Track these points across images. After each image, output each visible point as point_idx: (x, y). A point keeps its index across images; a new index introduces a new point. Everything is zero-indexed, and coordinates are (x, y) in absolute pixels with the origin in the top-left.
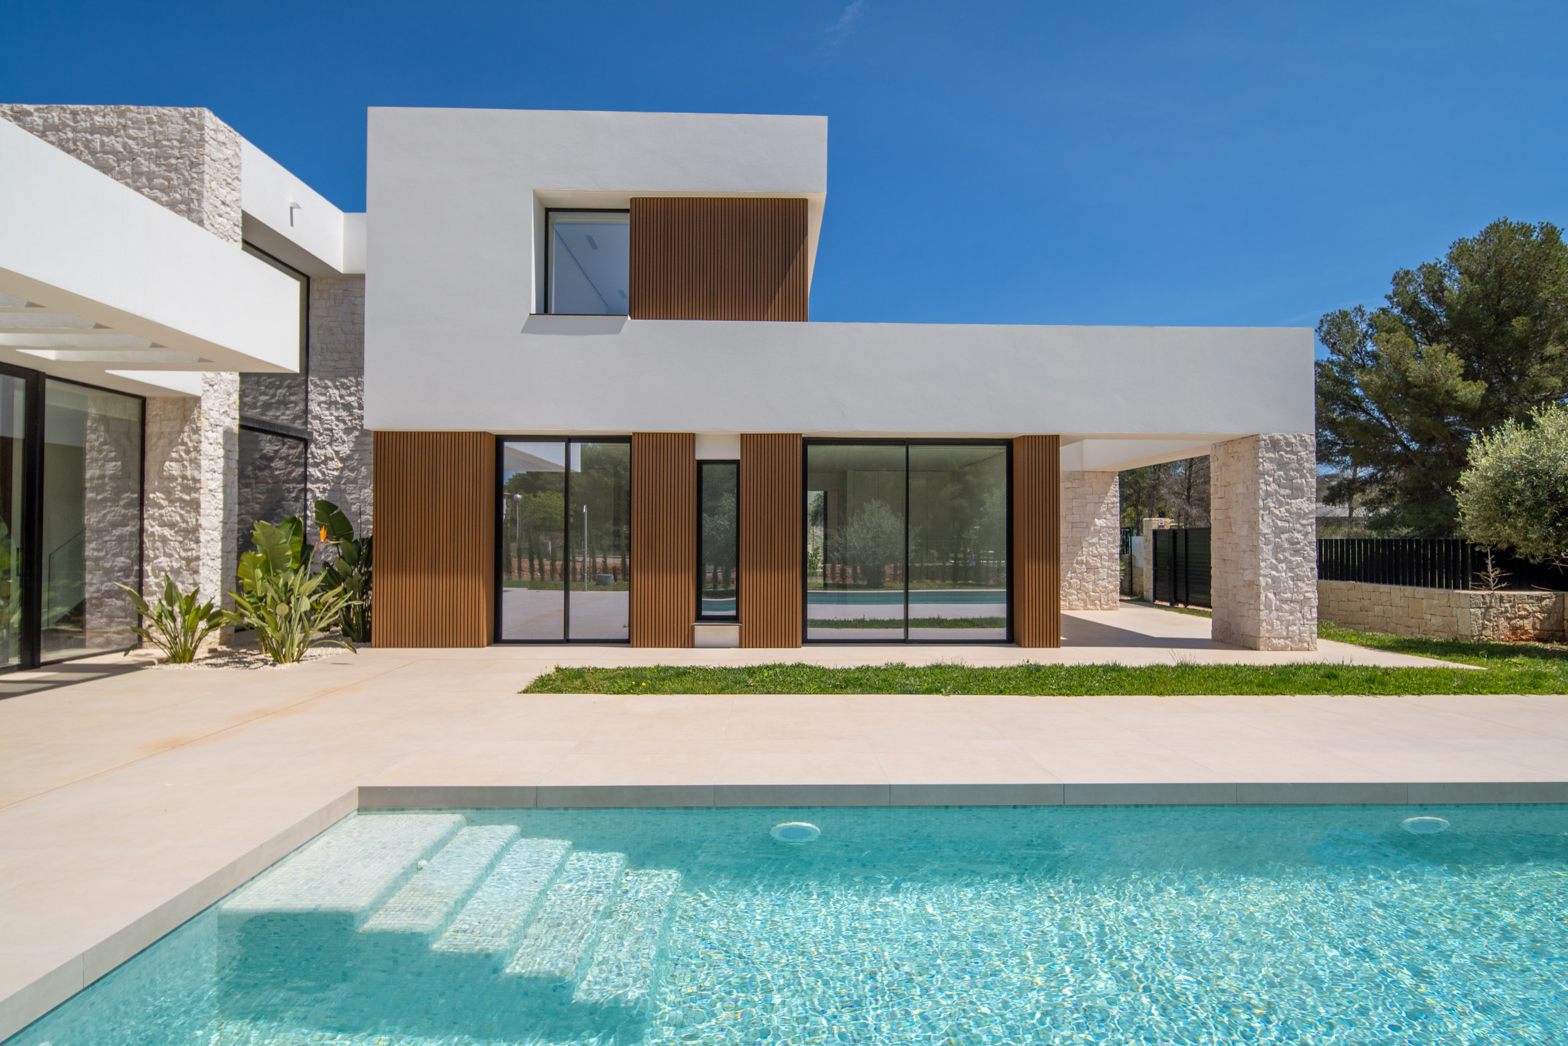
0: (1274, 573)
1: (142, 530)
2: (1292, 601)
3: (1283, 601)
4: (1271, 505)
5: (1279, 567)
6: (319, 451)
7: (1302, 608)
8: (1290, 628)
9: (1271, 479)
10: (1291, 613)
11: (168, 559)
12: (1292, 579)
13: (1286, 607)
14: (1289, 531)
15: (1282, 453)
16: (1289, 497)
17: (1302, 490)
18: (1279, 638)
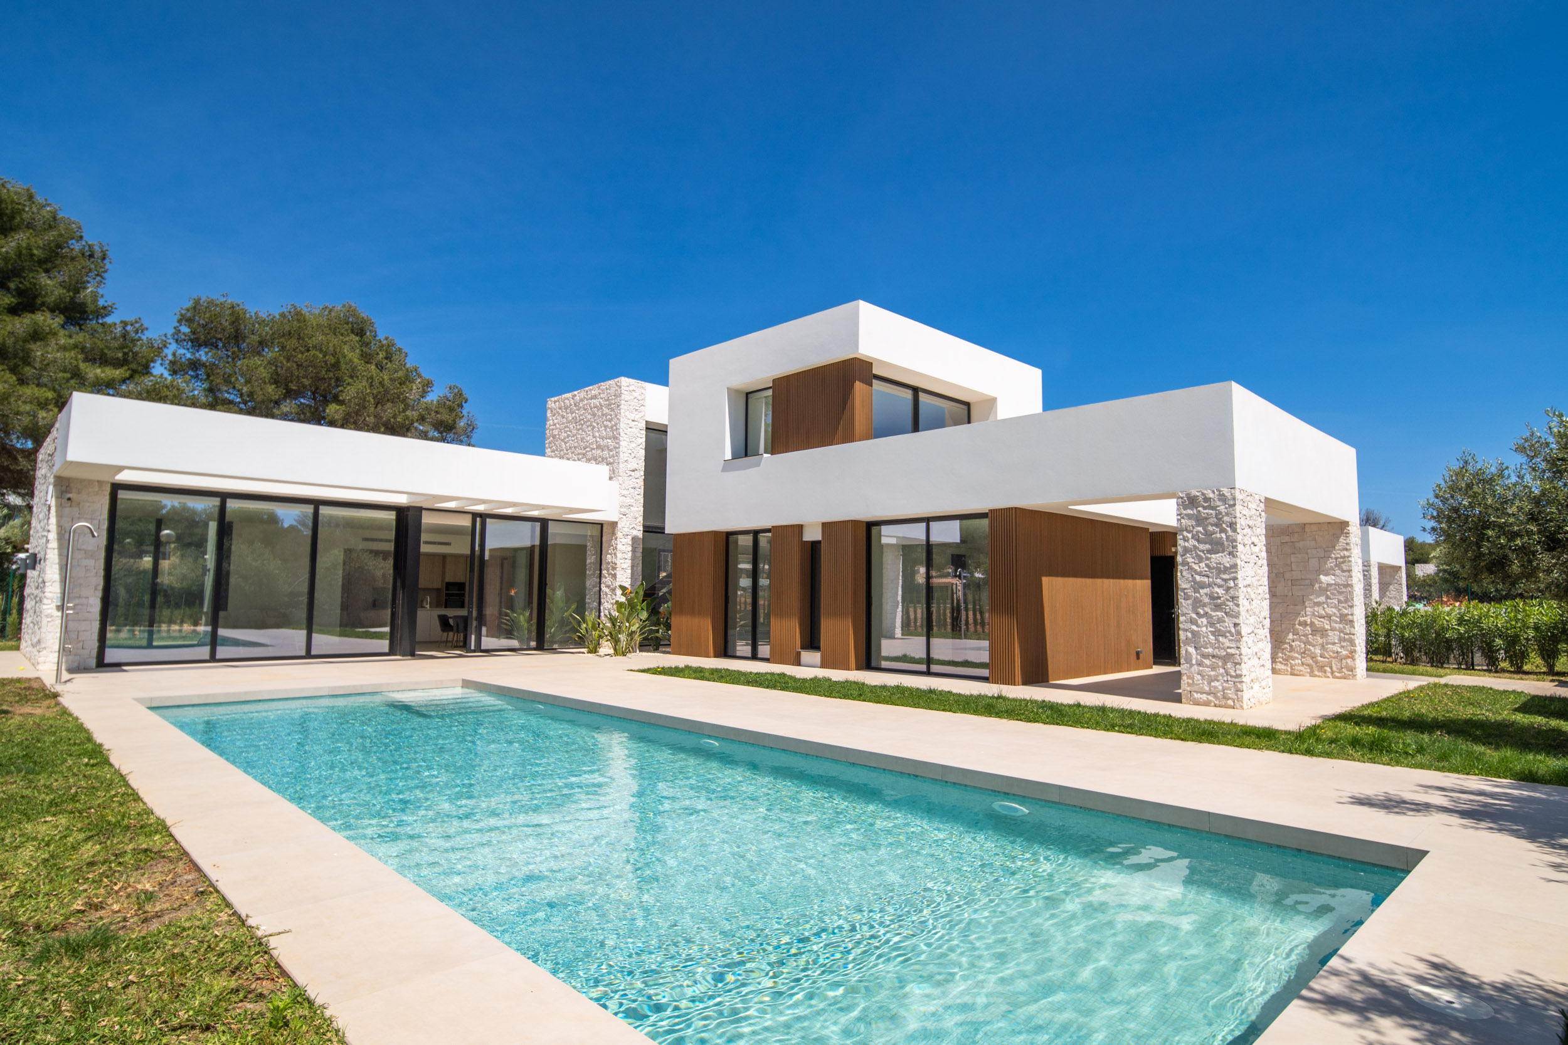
0: (1194, 627)
1: (600, 589)
2: (1213, 656)
3: (1204, 656)
4: (1190, 560)
5: (1199, 622)
7: (1225, 663)
8: (1213, 684)
9: (1190, 536)
10: (1213, 668)
12: (1213, 633)
13: (1207, 662)
14: (1209, 585)
15: (1200, 509)
16: (1209, 552)
17: (1222, 544)
18: (1202, 693)
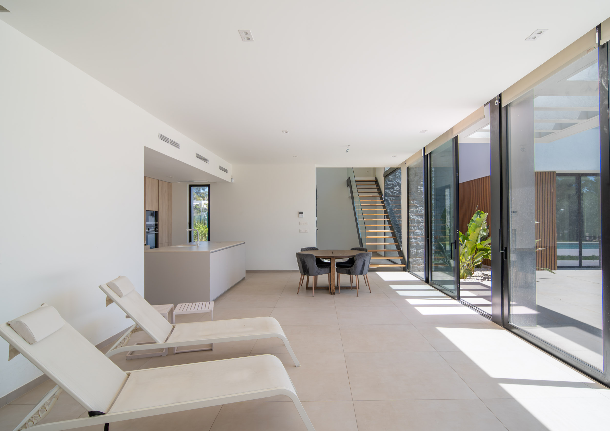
6: (390, 182)
11: (420, 231)
